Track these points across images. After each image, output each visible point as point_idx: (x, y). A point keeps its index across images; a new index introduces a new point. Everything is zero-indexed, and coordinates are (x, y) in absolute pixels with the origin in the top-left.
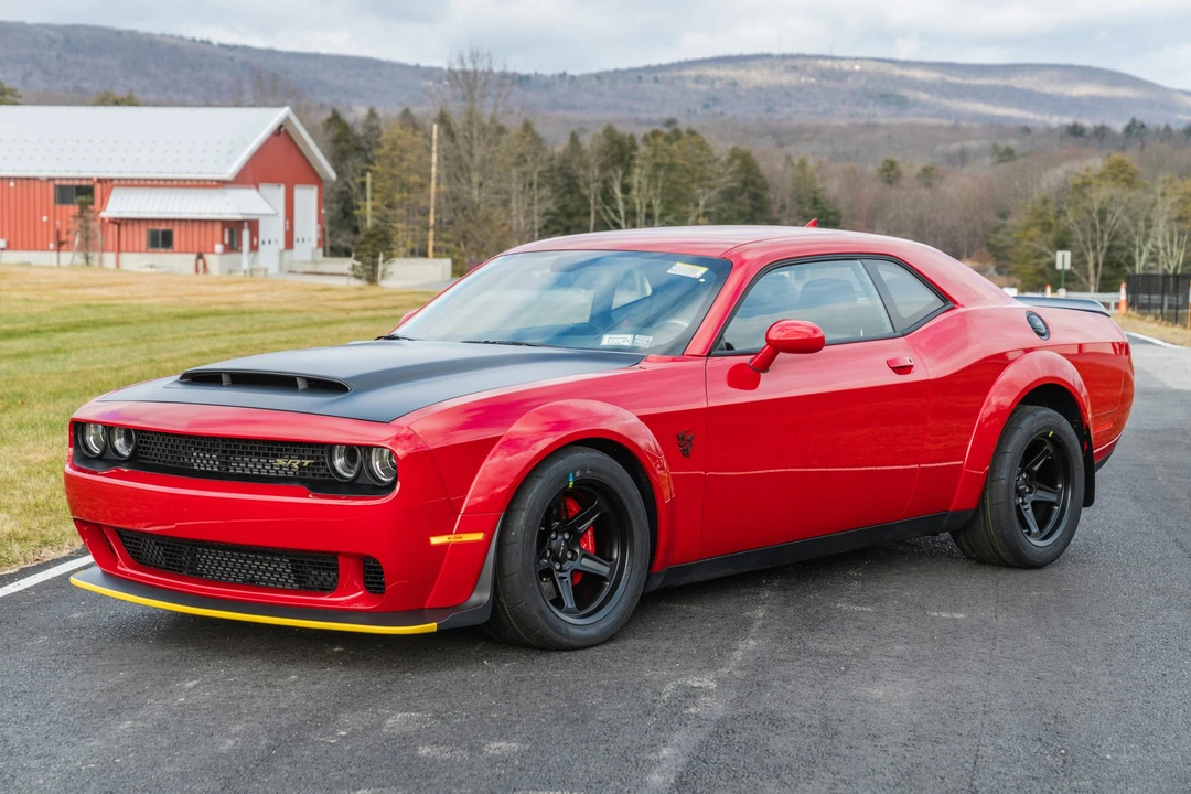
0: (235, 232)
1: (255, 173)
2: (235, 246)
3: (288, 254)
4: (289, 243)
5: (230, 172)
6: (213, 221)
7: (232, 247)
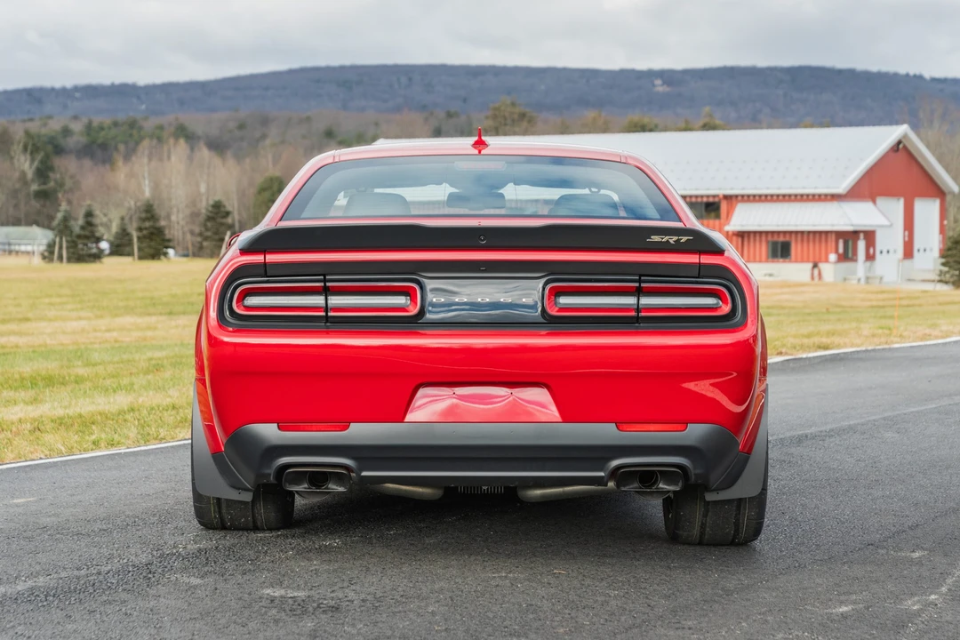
0: (850, 243)
1: (869, 187)
2: (850, 255)
3: (907, 263)
4: (909, 252)
5: (842, 188)
6: (827, 233)
7: (847, 256)
